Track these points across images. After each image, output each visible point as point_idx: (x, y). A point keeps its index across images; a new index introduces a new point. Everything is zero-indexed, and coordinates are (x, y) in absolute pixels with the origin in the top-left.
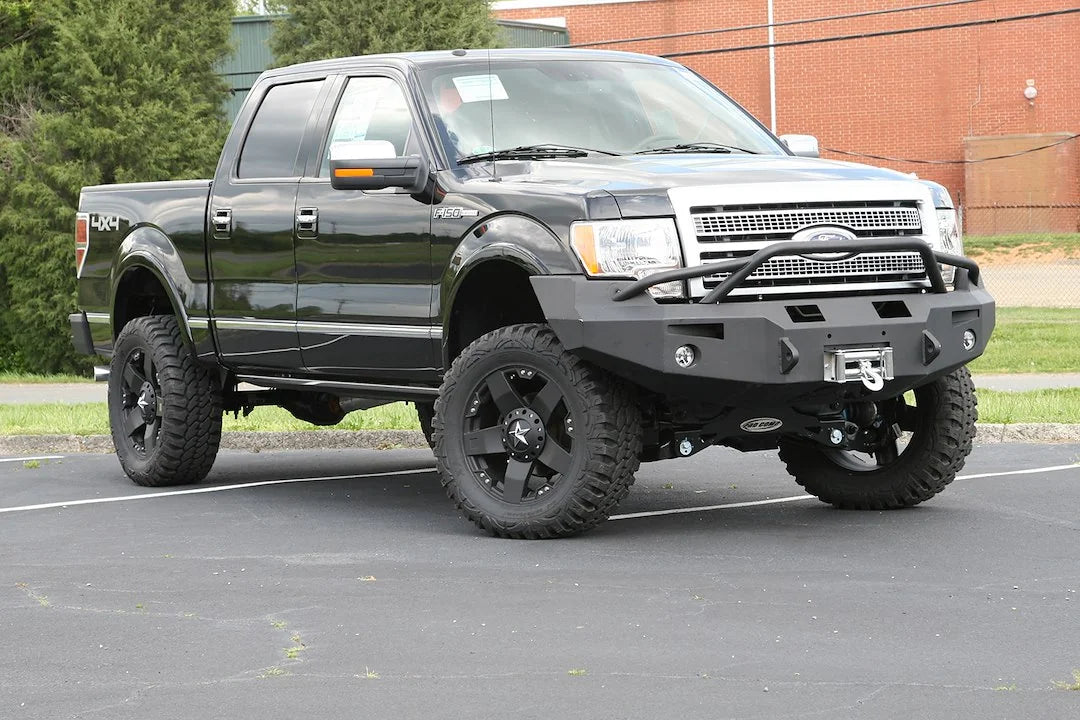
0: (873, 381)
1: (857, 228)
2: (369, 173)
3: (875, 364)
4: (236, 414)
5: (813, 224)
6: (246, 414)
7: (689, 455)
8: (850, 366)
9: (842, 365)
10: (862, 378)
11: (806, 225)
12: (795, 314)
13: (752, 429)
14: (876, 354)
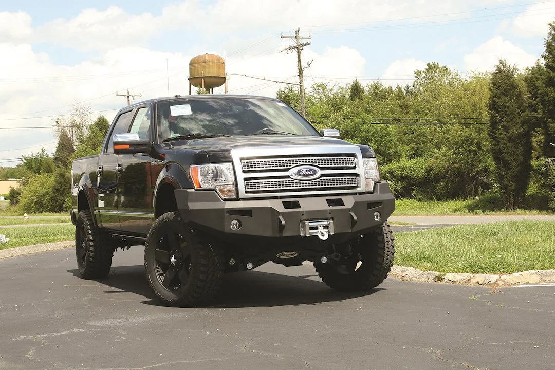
0: (323, 236)
1: (321, 166)
2: (128, 147)
3: (326, 227)
4: (124, 249)
5: (299, 164)
6: (128, 249)
7: (252, 269)
8: (311, 228)
9: (307, 228)
10: (318, 234)
11: (295, 165)
12: (287, 205)
13: (282, 257)
14: (326, 223)
